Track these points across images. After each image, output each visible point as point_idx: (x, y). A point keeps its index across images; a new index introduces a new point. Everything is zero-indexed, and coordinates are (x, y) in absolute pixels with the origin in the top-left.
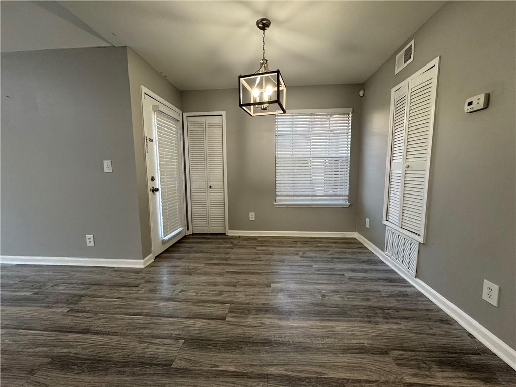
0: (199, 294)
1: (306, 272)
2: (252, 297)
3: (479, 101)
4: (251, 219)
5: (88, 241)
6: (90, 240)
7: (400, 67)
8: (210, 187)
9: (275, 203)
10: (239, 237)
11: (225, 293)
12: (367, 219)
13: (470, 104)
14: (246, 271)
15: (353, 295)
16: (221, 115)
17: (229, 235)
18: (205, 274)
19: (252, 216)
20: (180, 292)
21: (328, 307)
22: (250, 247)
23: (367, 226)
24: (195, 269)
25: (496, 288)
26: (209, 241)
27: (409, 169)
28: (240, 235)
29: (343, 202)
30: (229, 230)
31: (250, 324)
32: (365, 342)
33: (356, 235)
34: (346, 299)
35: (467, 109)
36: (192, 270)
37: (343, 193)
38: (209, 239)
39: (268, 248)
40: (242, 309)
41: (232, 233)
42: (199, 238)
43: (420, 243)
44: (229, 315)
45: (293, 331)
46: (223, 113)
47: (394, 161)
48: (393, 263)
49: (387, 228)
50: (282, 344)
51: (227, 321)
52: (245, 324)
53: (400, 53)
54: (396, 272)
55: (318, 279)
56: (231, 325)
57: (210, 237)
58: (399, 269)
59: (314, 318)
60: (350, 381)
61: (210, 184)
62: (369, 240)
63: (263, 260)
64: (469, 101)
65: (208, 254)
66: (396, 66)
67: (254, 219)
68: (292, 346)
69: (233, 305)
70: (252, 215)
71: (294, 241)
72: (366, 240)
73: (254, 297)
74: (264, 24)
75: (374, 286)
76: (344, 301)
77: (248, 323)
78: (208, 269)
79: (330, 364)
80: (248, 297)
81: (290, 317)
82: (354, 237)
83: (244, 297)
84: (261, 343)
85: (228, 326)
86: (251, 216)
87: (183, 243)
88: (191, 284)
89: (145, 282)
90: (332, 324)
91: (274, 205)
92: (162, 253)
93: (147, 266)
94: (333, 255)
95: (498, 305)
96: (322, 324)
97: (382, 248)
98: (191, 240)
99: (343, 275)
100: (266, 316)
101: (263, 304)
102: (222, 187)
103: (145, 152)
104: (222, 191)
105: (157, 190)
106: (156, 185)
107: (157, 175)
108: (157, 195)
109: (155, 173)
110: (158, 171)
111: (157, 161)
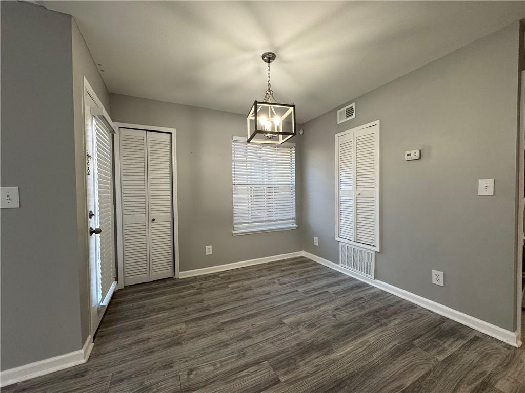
0: (219, 365)
1: (299, 299)
2: (279, 342)
3: (415, 154)
4: (207, 254)
7: (342, 119)
8: (154, 220)
9: (233, 232)
10: (196, 277)
11: (247, 350)
12: (315, 238)
13: (408, 155)
14: (244, 315)
15: (350, 307)
16: (171, 133)
17: (180, 278)
18: (199, 335)
19: (209, 250)
20: (189, 374)
21: (347, 325)
22: (219, 286)
23: (315, 244)
24: (177, 334)
25: (441, 274)
26: (158, 292)
27: (360, 196)
28: (195, 275)
29: (290, 225)
30: (180, 271)
31: (308, 373)
32: (396, 343)
33: (303, 253)
34: (351, 313)
35: (407, 158)
36: (176, 337)
37: (291, 217)
38: (156, 289)
39: (241, 283)
40: (284, 360)
41: (183, 275)
42: (140, 291)
43: (376, 252)
44: (278, 373)
45: (346, 359)
46: (173, 131)
47: (342, 189)
48: (349, 271)
49: (341, 244)
50: (352, 376)
51: (285, 382)
52: (304, 375)
53: (343, 109)
54: (355, 279)
55: (316, 302)
56: (291, 383)
57: (154, 285)
58: (357, 275)
59: (348, 340)
60: (420, 380)
61: (154, 216)
62: (319, 256)
63: (249, 298)
64: (408, 153)
65: (175, 309)
66: (338, 119)
67: (211, 253)
68: (361, 374)
69: (271, 360)
70: (209, 248)
71: (258, 270)
72: (316, 256)
73: (282, 342)
74: (269, 58)
75: (355, 294)
76: (351, 314)
77: (306, 372)
78: (194, 328)
79: (396, 374)
80: (275, 344)
81: (332, 348)
82: (301, 255)
83: (271, 345)
84: (337, 386)
85: (291, 386)
86: (207, 250)
87: (118, 304)
88: (193, 356)
89: (112, 383)
90: (364, 339)
91: (232, 235)
92: (98, 328)
93: (89, 358)
94: (302, 275)
95: (444, 284)
96: (359, 342)
97: (337, 261)
98: (128, 297)
99: (327, 291)
100: (313, 357)
101: (298, 345)
102: (170, 219)
103: (86, 173)
104: (169, 224)
105: (98, 231)
106: (94, 223)
107: (97, 208)
108: (95, 242)
109: (94, 205)
110: (97, 203)
111: (97, 187)
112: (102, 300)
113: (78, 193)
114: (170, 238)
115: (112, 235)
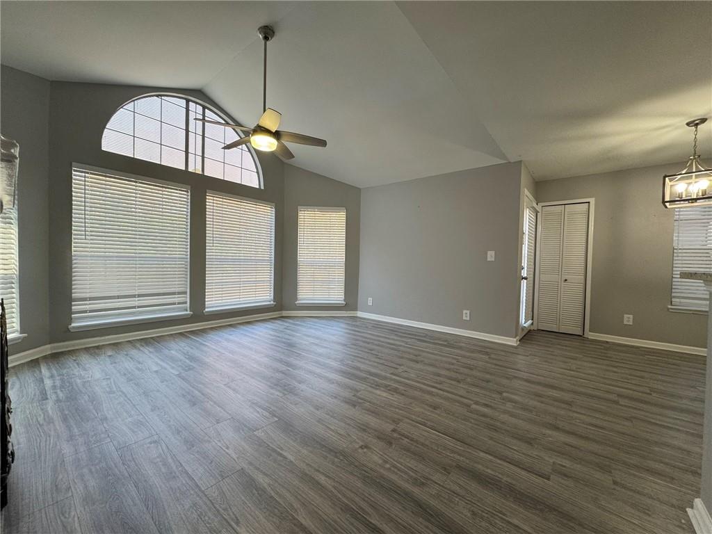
4: (625, 323)
5: (464, 315)
6: (466, 315)
8: (566, 280)
9: (670, 307)
16: (589, 203)
17: (591, 338)
30: (590, 331)
41: (593, 336)
46: (592, 201)
57: (562, 335)
61: (566, 277)
67: (631, 323)
70: (629, 318)
86: (625, 319)
91: (668, 309)
93: (518, 346)
102: (583, 281)
103: (522, 244)
104: (582, 286)
105: (526, 278)
106: (524, 273)
107: (526, 265)
108: (524, 283)
109: (525, 263)
110: (526, 262)
111: (526, 252)
112: (525, 323)
113: (519, 253)
114: (582, 299)
115: (532, 282)
